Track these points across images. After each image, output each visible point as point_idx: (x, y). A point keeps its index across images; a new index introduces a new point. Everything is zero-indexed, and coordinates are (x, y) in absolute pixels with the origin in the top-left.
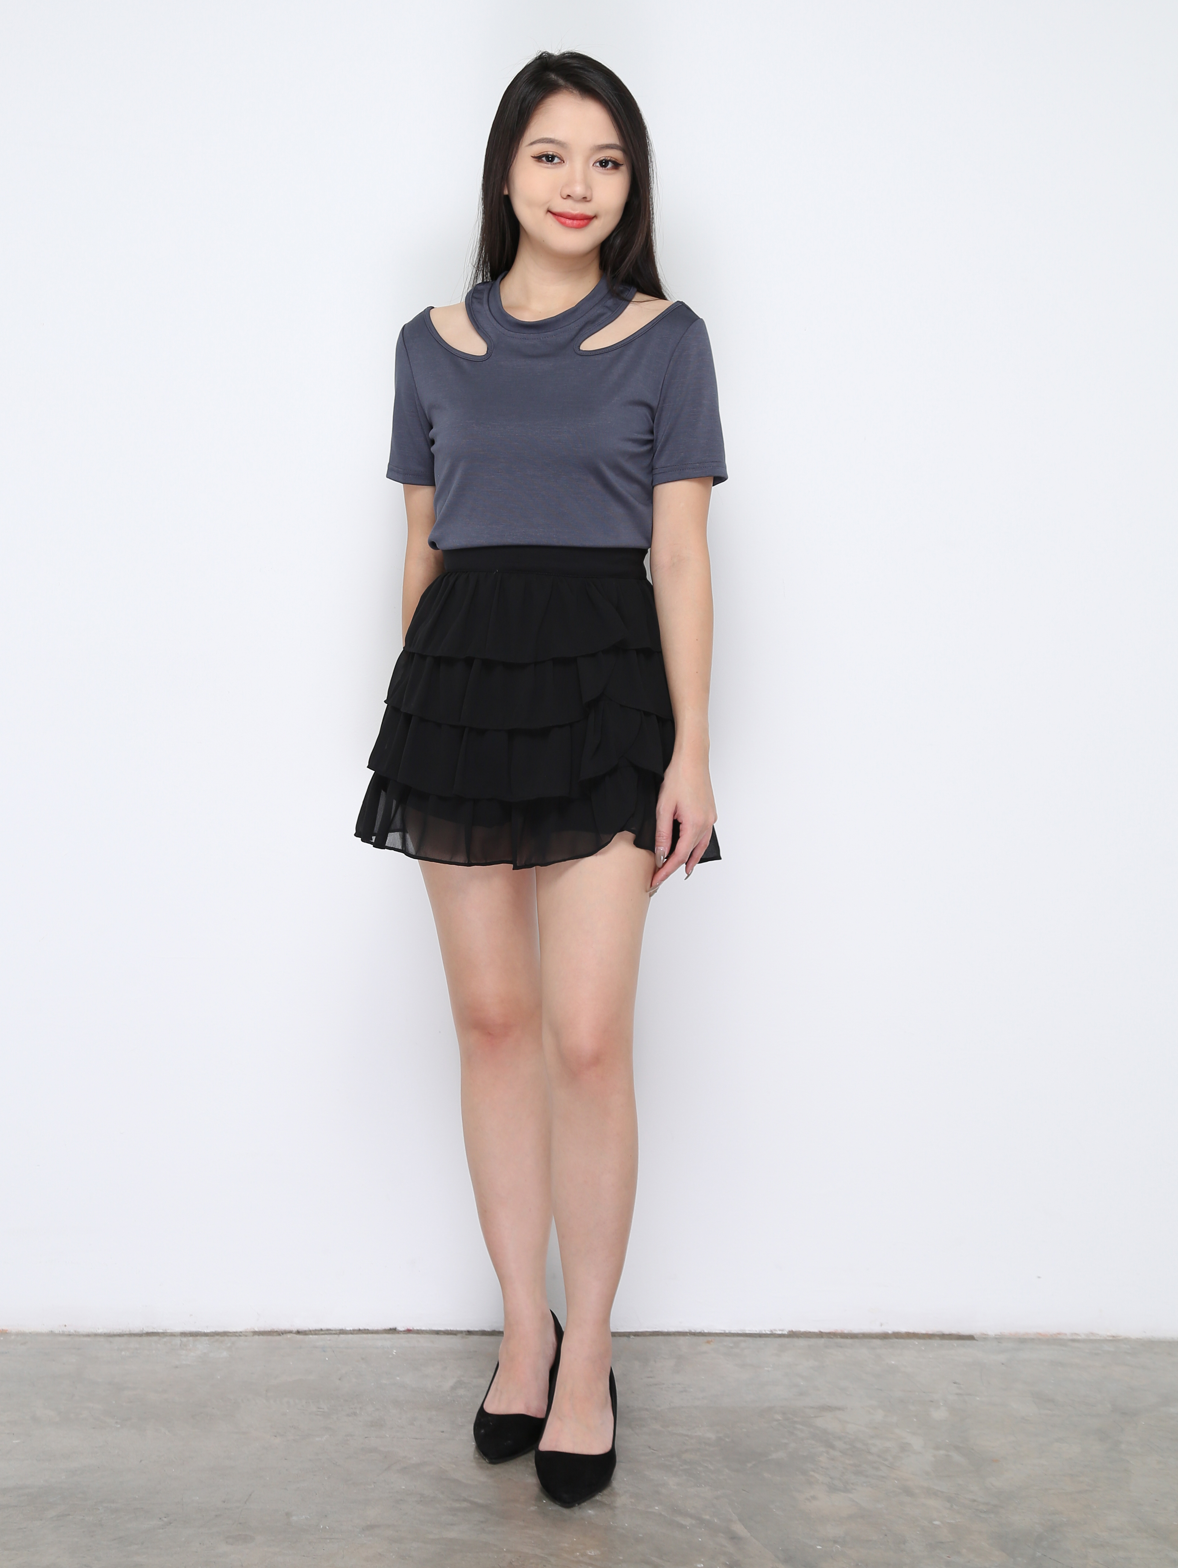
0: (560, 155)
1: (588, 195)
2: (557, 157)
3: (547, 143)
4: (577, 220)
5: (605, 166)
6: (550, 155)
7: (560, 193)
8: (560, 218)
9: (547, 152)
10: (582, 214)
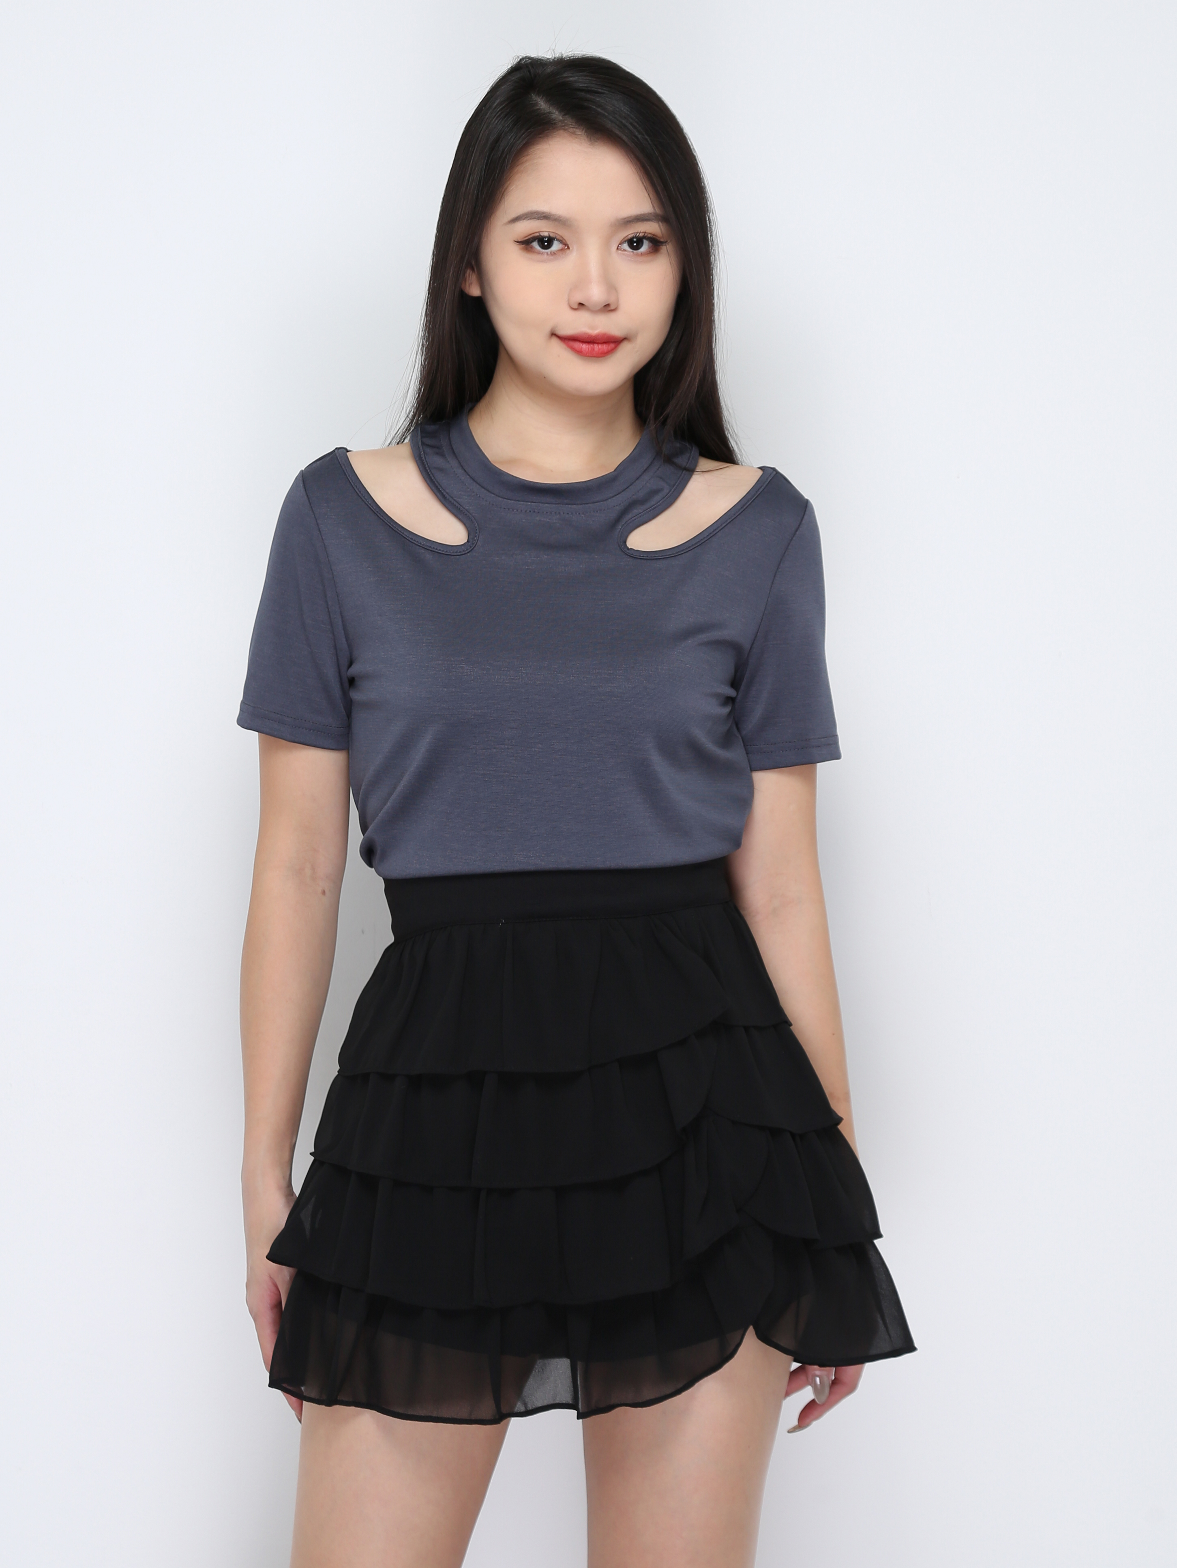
0: (561, 237)
1: (612, 300)
2: (558, 240)
3: (538, 219)
4: (598, 343)
5: (637, 248)
6: (545, 237)
7: (568, 300)
8: (572, 343)
9: (539, 232)
10: (605, 334)
